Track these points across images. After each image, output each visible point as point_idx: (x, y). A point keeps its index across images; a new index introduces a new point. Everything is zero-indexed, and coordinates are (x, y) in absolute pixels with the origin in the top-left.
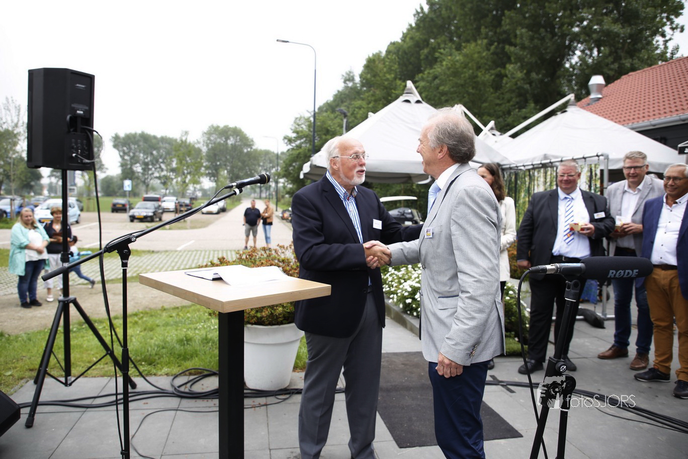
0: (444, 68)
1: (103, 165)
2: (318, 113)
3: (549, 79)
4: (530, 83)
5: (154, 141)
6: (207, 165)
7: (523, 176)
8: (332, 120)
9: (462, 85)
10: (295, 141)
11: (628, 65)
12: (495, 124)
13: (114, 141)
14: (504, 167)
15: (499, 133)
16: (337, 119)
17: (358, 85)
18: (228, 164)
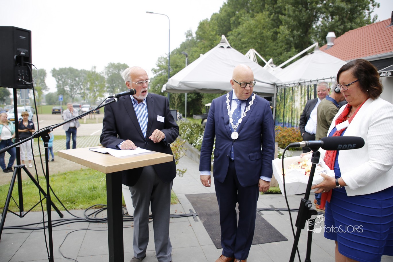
0: (244, 28)
1: (47, 87)
2: (171, 55)
3: (304, 35)
4: (293, 37)
5: (77, 72)
7: (289, 90)
8: (180, 59)
9: (254, 38)
10: (158, 71)
11: (349, 27)
12: (273, 60)
13: (53, 73)
14: (278, 85)
15: (275, 66)
16: (183, 58)
17: (195, 39)
18: (120, 85)
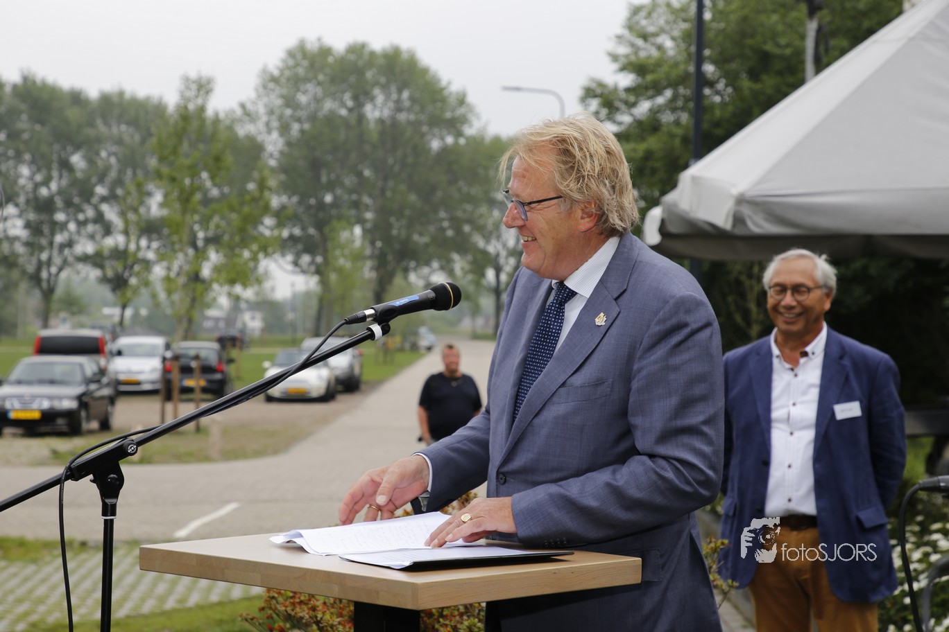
6: (283, 207)
10: (631, 106)
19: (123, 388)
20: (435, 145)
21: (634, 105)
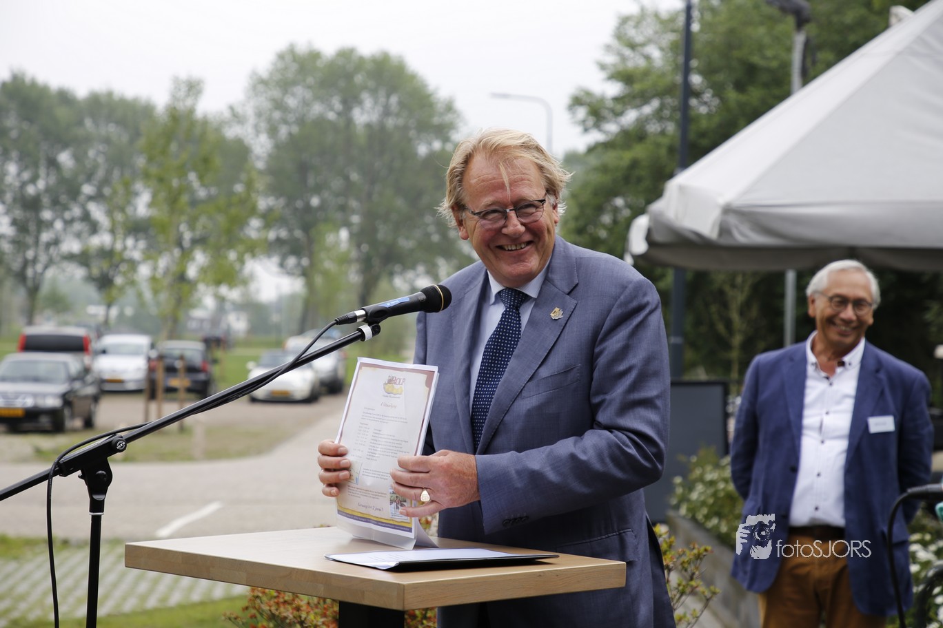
6: (270, 210)
10: (618, 114)
18: (354, 203)
19: (108, 387)
20: (422, 150)
21: (620, 114)
